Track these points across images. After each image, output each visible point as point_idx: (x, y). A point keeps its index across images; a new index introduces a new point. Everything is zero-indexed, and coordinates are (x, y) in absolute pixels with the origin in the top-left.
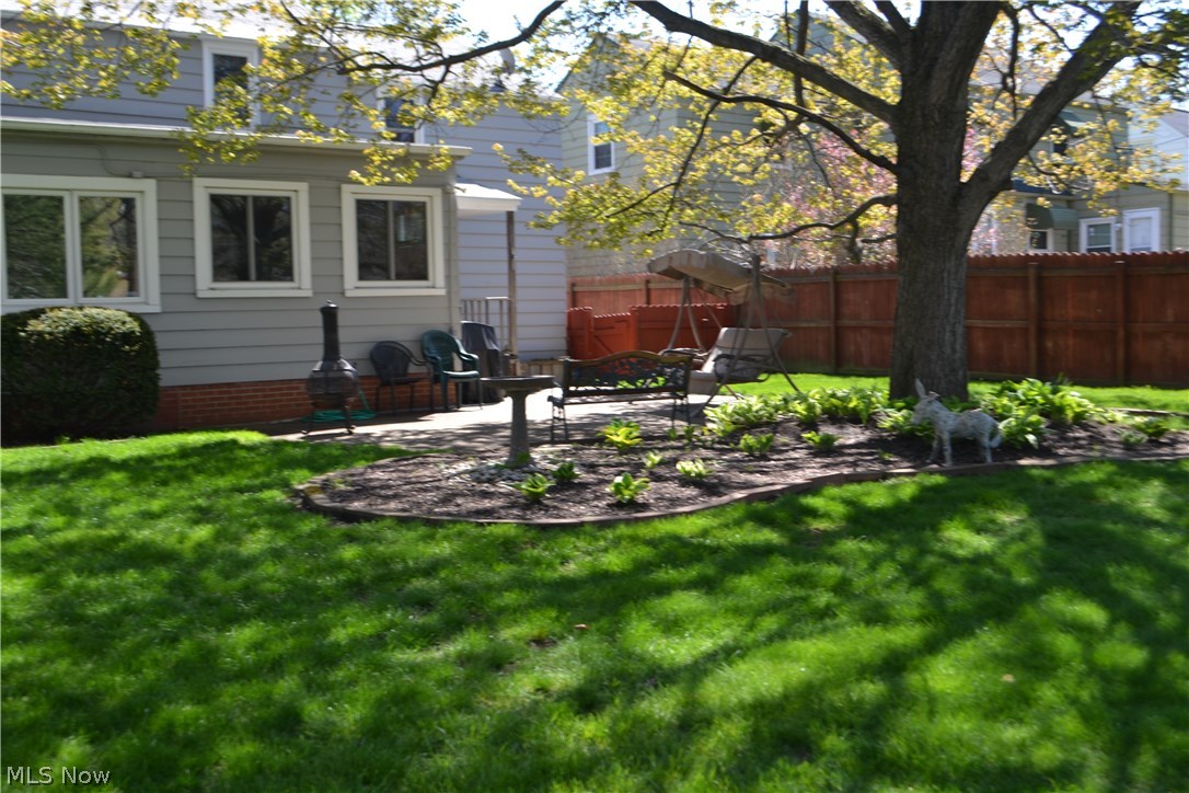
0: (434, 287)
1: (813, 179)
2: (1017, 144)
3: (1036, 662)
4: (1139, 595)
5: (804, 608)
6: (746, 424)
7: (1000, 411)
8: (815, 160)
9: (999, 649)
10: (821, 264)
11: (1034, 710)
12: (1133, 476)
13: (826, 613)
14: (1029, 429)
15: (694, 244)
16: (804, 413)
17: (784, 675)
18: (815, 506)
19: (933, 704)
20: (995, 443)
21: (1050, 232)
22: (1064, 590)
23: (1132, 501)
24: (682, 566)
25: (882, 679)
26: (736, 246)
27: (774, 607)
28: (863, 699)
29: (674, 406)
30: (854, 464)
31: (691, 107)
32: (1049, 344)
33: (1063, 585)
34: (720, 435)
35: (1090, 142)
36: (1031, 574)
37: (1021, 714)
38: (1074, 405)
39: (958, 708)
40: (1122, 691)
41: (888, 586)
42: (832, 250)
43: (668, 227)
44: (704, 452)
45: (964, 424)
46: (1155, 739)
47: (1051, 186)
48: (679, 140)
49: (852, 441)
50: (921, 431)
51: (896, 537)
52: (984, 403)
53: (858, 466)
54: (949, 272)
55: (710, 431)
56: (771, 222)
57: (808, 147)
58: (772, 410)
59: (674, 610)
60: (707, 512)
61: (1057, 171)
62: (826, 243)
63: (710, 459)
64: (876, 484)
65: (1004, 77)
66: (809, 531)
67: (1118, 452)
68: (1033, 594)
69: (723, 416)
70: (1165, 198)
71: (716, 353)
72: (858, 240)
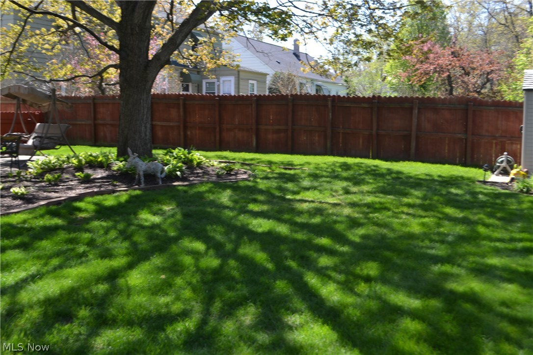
1: (82, 54)
2: (173, 44)
3: (175, 269)
4: (218, 237)
5: (72, 254)
6: (48, 169)
7: (165, 161)
8: (83, 45)
9: (160, 265)
10: (87, 95)
11: (173, 289)
12: (220, 188)
13: (84, 255)
14: (178, 169)
15: (23, 82)
16: (77, 163)
17: (60, 285)
18: (80, 206)
19: (129, 291)
20: (163, 175)
21: (190, 84)
22: (189, 237)
23: (219, 198)
24: (12, 238)
25: (107, 283)
26: (43, 84)
27: (57, 254)
28: (98, 292)
29: (12, 161)
30: (100, 187)
31: (20, 15)
32: (189, 133)
33: (188, 235)
34: (35, 174)
35: (205, 46)
36: (176, 231)
37: (168, 292)
38: (197, 159)
39: (141, 291)
40: (210, 277)
41: (113, 241)
42: (92, 88)
43: (7, 73)
44: (26, 183)
45: (149, 167)
46: (221, 296)
47: (189, 64)
48: (13, 31)
49: (99, 176)
50: (131, 171)
51: (118, 219)
52: (159, 158)
53: (102, 187)
54: (143, 100)
55: (30, 173)
56: (61, 73)
57: (79, 39)
58: (62, 163)
59: (6, 260)
60: (26, 211)
61: (191, 58)
62: (88, 85)
63: (29, 186)
64: (110, 195)
65: (168, 15)
66: (77, 218)
67: (214, 178)
68: (176, 240)
69: (37, 166)
70: (237, 73)
71: (34, 135)
72: (103, 84)
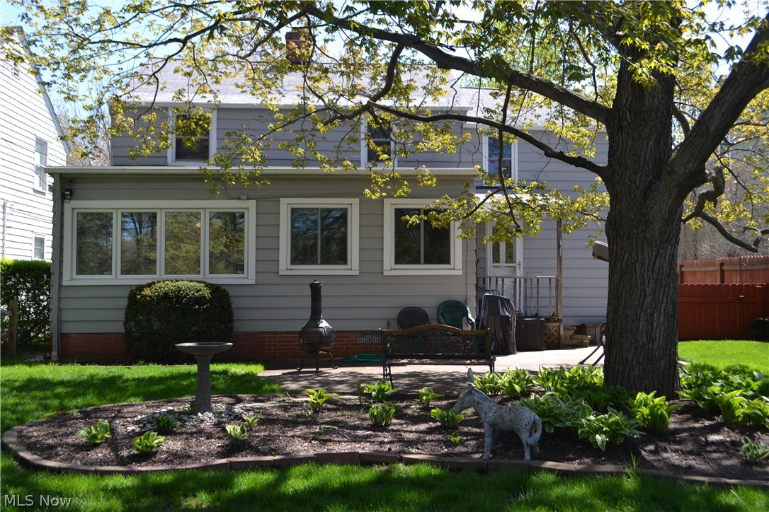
0: (454, 269)
